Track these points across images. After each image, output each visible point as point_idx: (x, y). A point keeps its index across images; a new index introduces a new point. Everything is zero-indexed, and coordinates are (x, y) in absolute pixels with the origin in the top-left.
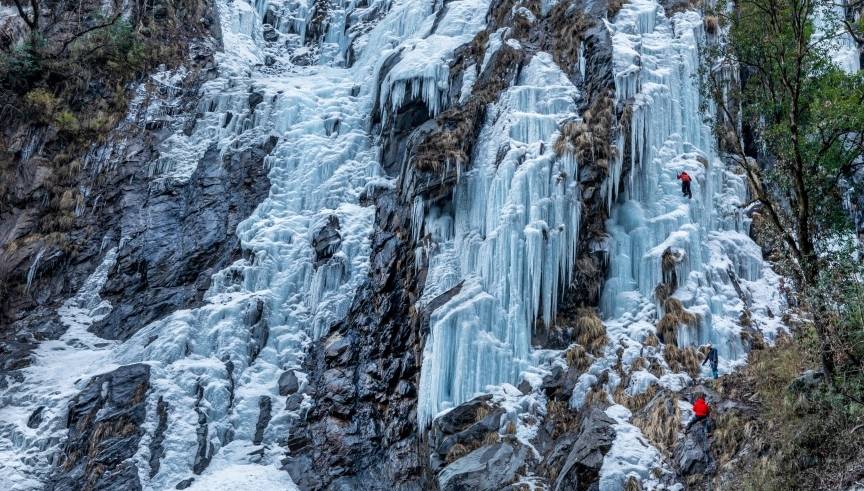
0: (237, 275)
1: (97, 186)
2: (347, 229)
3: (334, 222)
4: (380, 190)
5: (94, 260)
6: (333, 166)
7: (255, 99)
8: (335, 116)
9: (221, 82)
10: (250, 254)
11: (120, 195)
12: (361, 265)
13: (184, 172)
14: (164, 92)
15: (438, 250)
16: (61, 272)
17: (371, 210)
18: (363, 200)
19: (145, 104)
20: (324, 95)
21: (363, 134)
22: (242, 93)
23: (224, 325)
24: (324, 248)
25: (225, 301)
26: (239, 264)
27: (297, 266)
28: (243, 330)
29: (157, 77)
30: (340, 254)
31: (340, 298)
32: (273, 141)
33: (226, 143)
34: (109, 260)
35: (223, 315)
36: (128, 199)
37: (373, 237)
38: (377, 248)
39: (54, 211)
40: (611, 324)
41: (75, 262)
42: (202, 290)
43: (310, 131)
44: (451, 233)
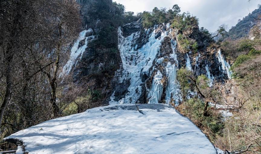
0: (128, 94)
1: (112, 84)
2: (139, 89)
3: (138, 88)
4: (142, 84)
5: (113, 92)
6: (137, 81)
7: (128, 74)
8: (137, 75)
9: (124, 71)
10: (129, 92)
11: (115, 84)
12: (141, 93)
13: (121, 82)
14: (118, 72)
15: (149, 93)
16: (110, 94)
17: (141, 86)
18: (140, 85)
19: (117, 74)
20: (135, 72)
21: (140, 77)
22: (127, 73)
23: (128, 100)
24: (137, 91)
25: (127, 97)
26: (128, 93)
27: (134, 93)
28: (129, 100)
29: (117, 71)
30: (138, 92)
31: (139, 97)
32: (130, 78)
33: (126, 79)
34: (114, 92)
35: (127, 99)
36: (116, 85)
37: (142, 90)
38: (142, 91)
39: (109, 87)
40: (166, 100)
41: (111, 92)
42: (125, 96)
43: (134, 77)
44: (150, 91)
